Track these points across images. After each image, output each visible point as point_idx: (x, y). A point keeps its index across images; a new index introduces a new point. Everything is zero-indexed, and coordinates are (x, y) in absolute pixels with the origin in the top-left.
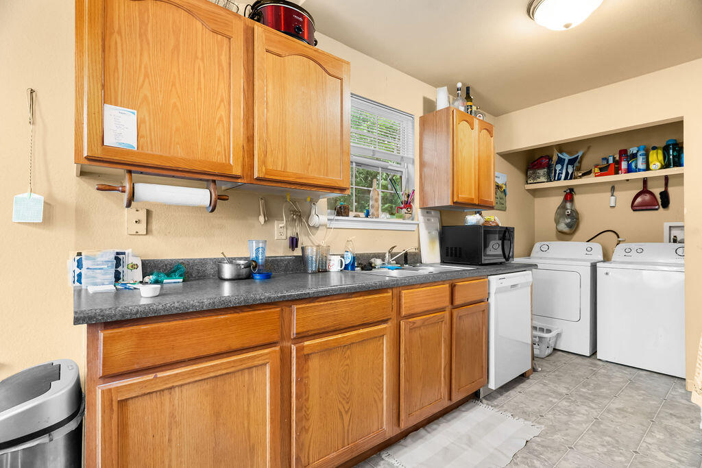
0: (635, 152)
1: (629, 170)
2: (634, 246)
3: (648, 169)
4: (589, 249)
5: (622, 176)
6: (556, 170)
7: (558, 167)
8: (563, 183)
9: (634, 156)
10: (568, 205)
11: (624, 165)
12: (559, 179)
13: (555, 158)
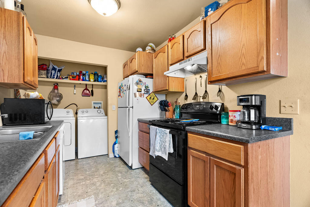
0: (84, 73)
1: (83, 80)
2: (85, 110)
3: (89, 81)
4: (68, 112)
5: (81, 82)
6: (51, 73)
7: (53, 72)
8: (55, 80)
9: (84, 75)
10: (56, 91)
11: (81, 77)
12: (53, 78)
13: (51, 67)
